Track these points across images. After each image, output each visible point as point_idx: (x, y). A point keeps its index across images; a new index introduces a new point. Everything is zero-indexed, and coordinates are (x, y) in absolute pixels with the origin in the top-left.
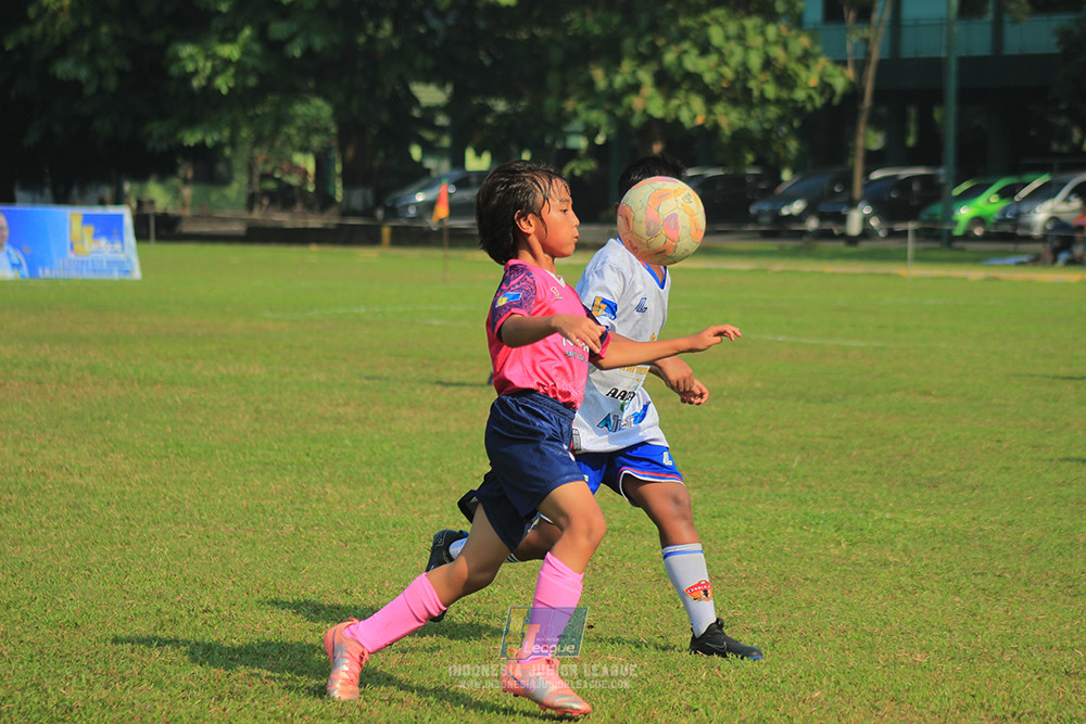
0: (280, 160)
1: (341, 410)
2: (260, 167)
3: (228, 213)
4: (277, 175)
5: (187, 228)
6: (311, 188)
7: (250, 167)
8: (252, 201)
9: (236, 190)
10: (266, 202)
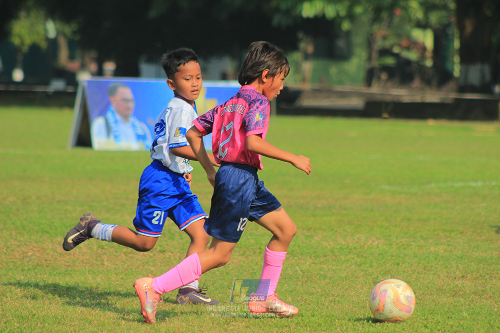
0: (399, 36)
1: (459, 283)
2: (379, 44)
3: (347, 88)
4: (396, 50)
5: (307, 102)
6: (429, 63)
7: (370, 42)
8: (370, 76)
9: (356, 64)
10: (384, 76)
